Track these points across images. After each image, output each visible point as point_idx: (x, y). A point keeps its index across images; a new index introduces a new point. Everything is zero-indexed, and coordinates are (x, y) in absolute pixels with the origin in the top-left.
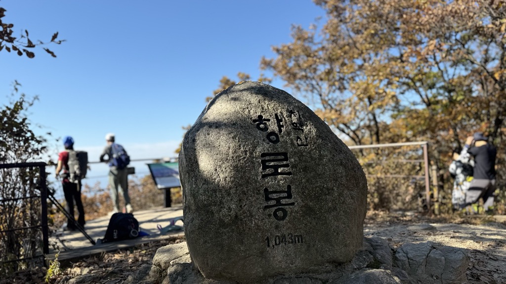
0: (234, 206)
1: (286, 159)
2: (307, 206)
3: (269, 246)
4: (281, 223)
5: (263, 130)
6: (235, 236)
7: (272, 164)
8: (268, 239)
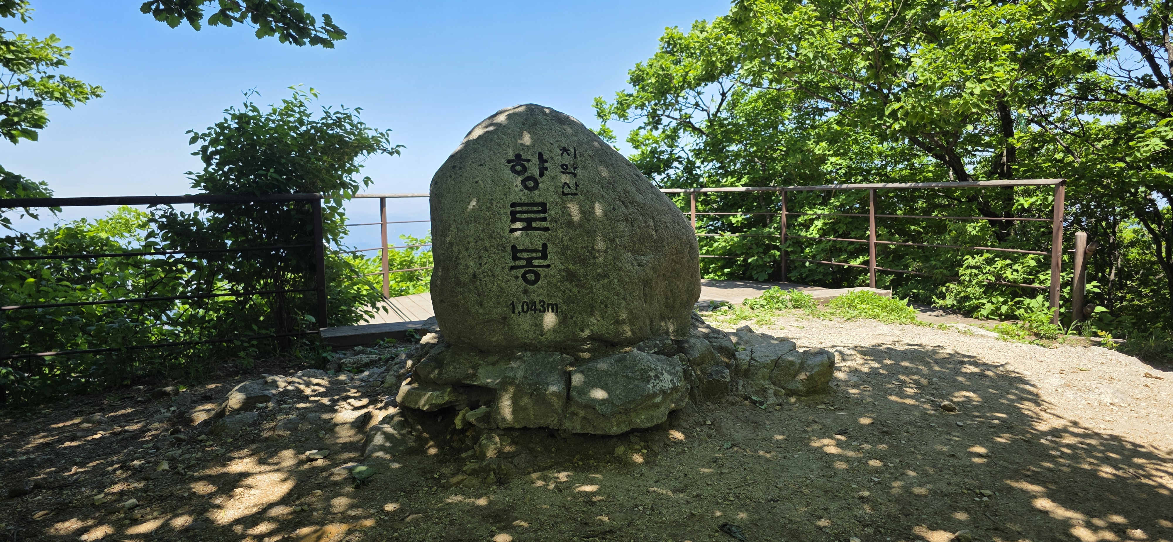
0: (472, 263)
1: (544, 211)
2: (567, 270)
3: (514, 312)
4: (531, 288)
5: (518, 173)
6: (472, 297)
7: (525, 216)
8: (513, 304)
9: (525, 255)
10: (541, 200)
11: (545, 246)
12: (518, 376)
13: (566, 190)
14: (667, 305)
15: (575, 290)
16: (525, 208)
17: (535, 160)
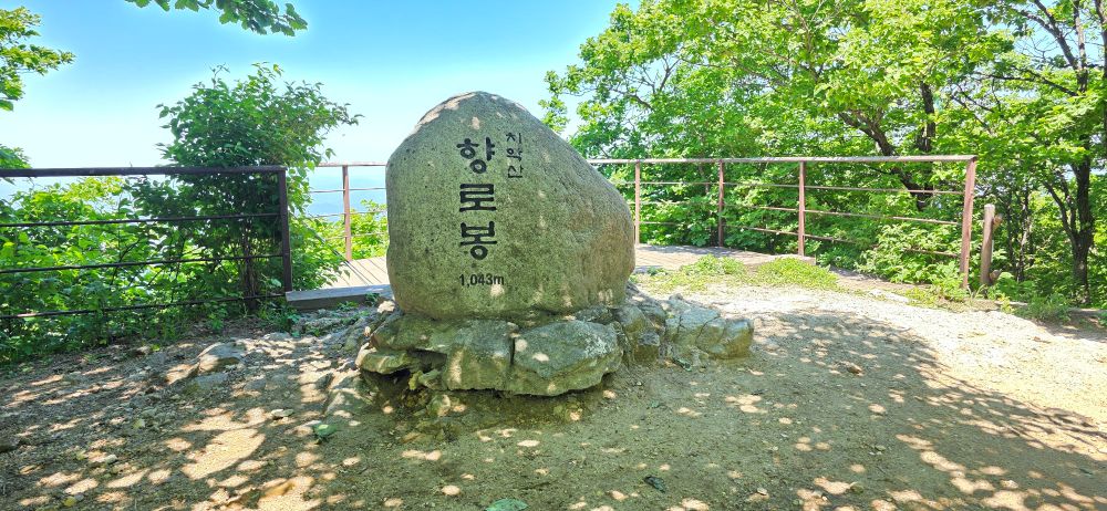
0: (425, 239)
1: (491, 192)
2: (513, 246)
3: (463, 284)
4: (479, 262)
5: (467, 157)
6: (425, 271)
7: (473, 196)
8: (462, 276)
9: (473, 232)
10: (489, 182)
11: (492, 224)
12: (466, 343)
13: (512, 173)
14: (604, 277)
15: (520, 264)
16: (473, 189)
17: (484, 144)
